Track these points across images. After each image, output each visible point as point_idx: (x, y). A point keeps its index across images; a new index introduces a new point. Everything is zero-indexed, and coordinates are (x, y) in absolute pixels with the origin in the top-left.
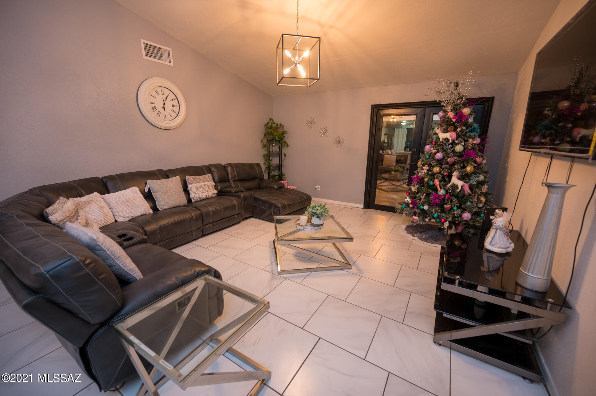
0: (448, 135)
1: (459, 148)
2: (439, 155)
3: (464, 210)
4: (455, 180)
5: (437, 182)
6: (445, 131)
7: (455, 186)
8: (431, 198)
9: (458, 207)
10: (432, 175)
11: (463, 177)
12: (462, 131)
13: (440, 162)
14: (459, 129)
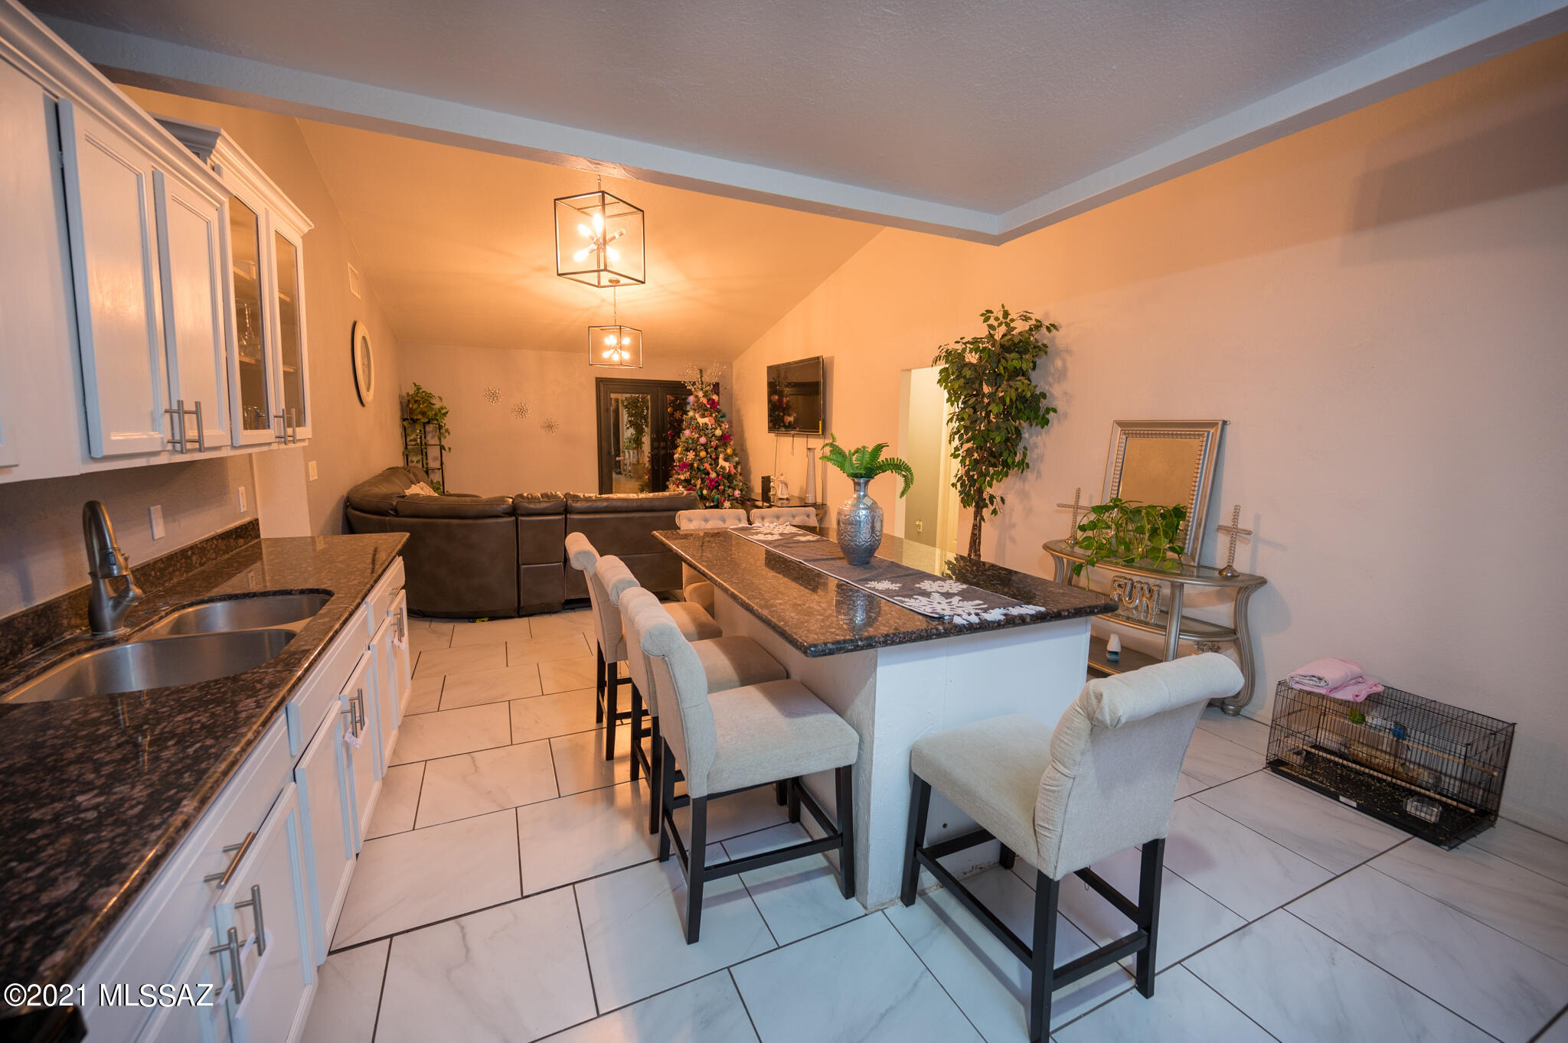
0: (706, 420)
1: (718, 432)
2: (703, 440)
3: (734, 489)
4: (721, 462)
5: (707, 466)
6: (703, 416)
7: (723, 468)
8: (707, 482)
9: (729, 487)
10: (699, 460)
11: (726, 459)
12: (716, 416)
13: (705, 446)
14: (714, 415)
